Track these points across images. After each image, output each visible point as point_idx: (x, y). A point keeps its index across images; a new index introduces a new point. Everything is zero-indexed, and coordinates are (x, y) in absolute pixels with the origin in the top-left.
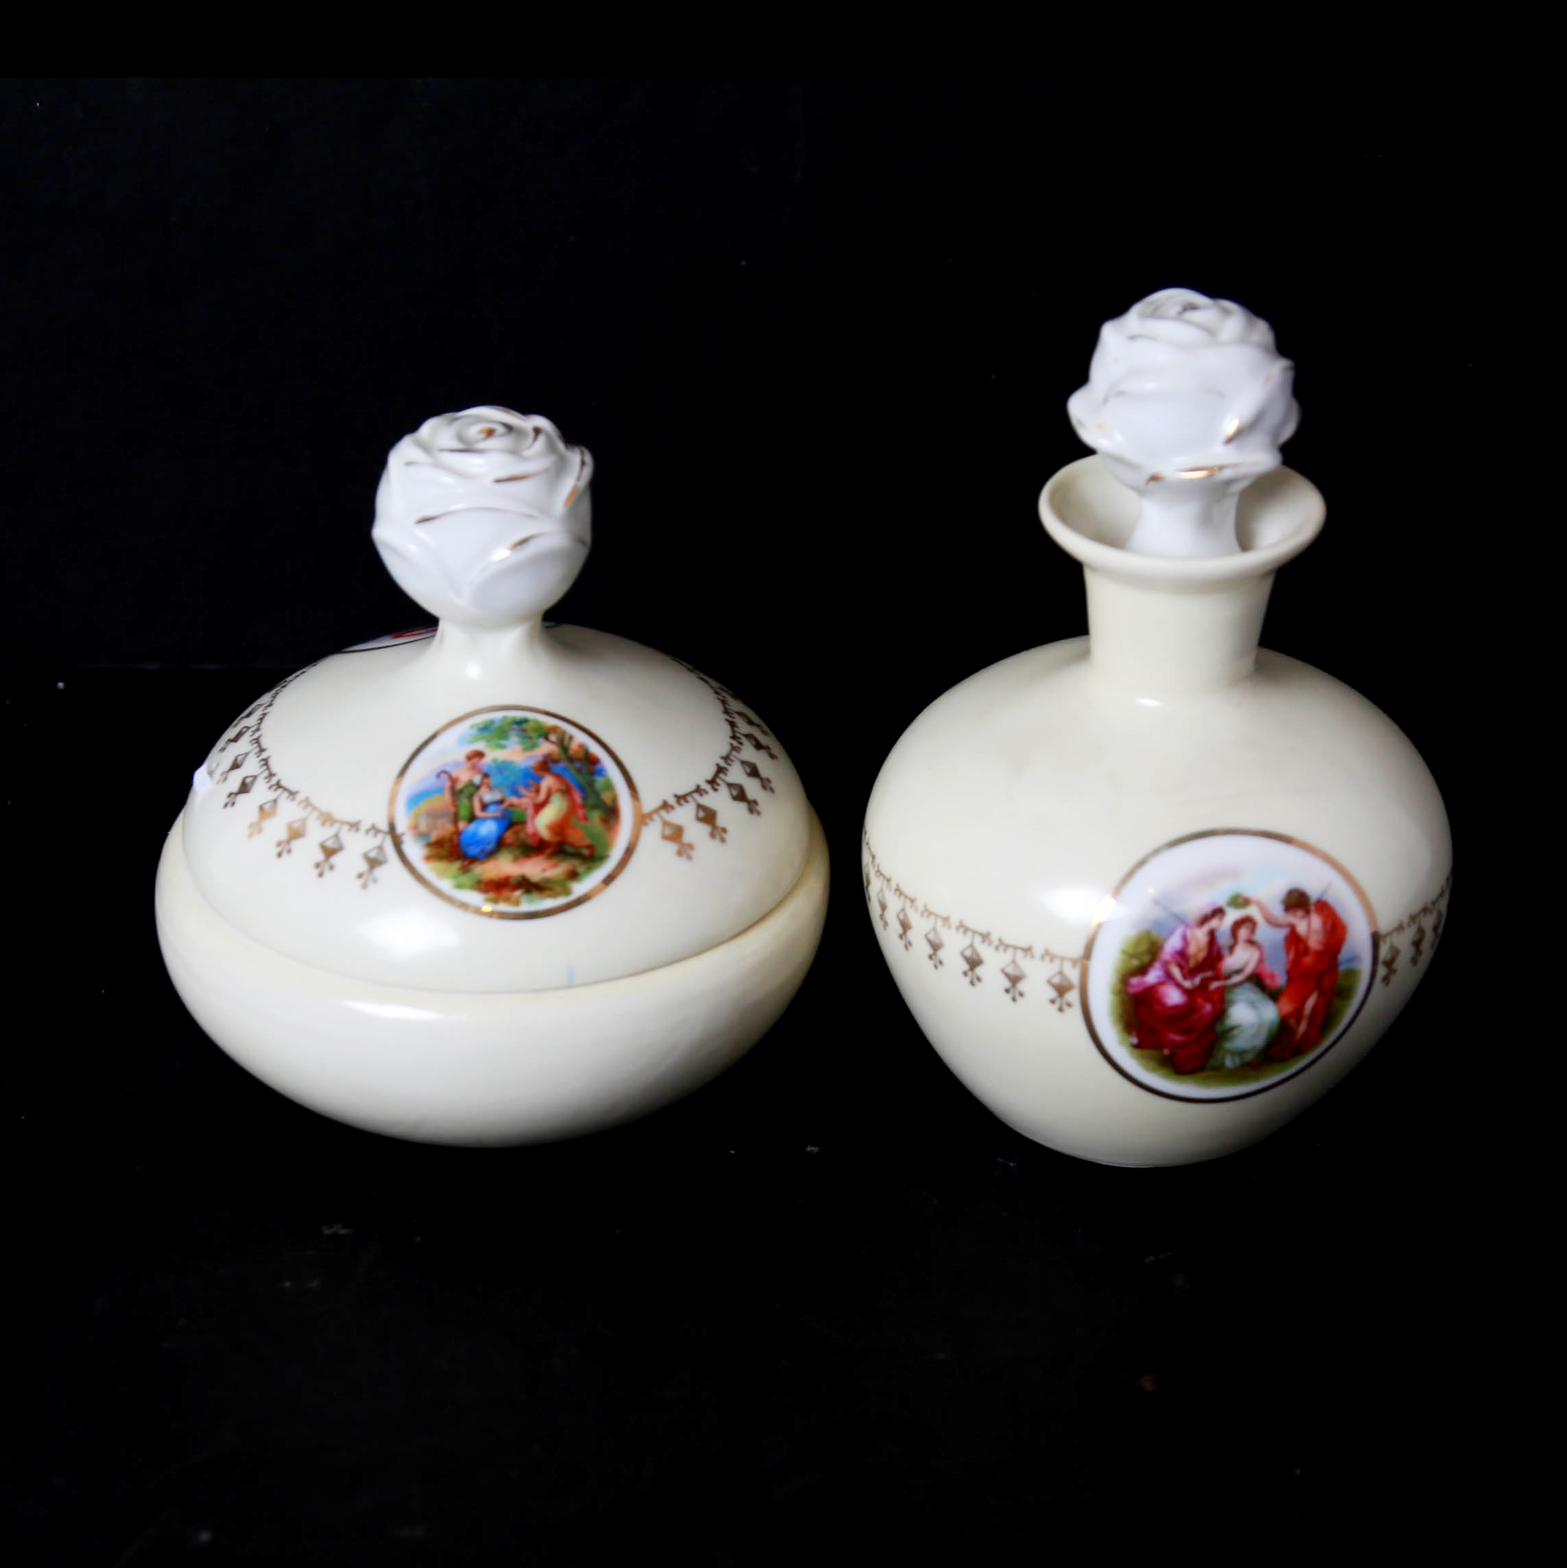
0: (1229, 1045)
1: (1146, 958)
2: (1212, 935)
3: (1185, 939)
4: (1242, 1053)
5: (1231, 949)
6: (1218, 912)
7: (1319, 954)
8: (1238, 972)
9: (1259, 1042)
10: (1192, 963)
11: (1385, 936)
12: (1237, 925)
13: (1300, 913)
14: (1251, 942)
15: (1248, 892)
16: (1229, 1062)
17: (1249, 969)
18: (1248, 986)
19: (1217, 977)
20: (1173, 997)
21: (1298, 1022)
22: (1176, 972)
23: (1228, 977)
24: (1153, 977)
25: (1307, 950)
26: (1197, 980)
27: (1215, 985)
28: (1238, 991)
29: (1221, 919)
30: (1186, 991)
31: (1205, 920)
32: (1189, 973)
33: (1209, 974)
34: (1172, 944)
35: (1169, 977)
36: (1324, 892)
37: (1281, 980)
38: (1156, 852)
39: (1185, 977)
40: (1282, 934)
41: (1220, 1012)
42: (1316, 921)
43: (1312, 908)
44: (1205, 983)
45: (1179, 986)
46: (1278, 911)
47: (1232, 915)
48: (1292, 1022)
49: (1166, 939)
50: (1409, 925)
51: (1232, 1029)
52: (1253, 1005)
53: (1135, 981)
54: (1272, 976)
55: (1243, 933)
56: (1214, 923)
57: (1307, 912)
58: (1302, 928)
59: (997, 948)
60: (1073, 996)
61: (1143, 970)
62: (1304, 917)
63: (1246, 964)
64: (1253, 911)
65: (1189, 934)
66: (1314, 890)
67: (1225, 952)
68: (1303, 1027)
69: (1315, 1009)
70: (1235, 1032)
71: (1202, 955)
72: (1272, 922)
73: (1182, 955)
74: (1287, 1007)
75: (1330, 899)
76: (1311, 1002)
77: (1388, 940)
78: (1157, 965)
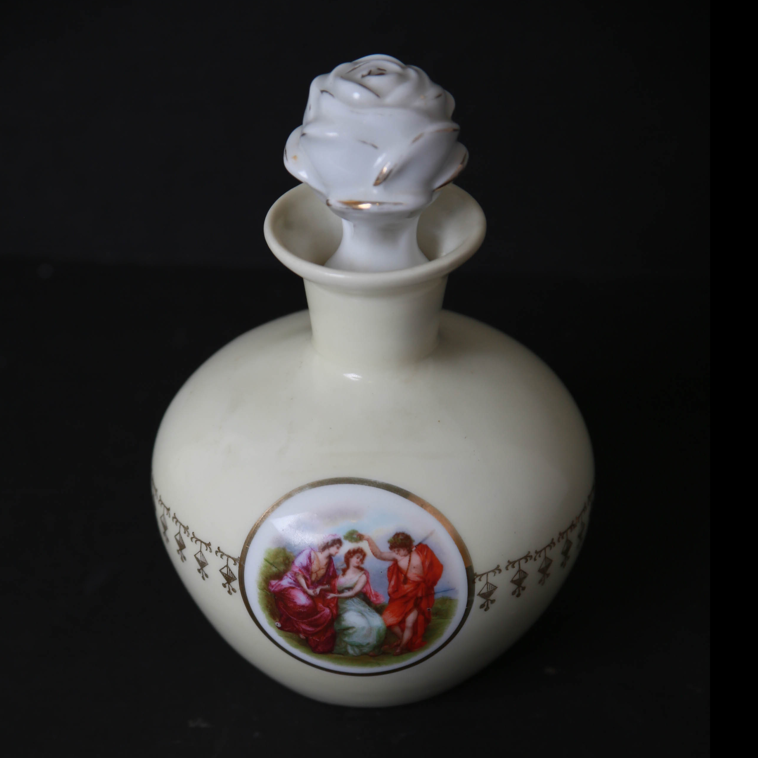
0: (346, 639)
1: (282, 568)
2: (330, 558)
3: (310, 558)
4: (359, 646)
5: (344, 571)
6: (337, 542)
7: (417, 584)
8: (350, 589)
9: (372, 640)
10: (314, 577)
11: (482, 575)
12: (350, 554)
13: (402, 552)
14: (360, 569)
15: (362, 532)
16: (351, 651)
17: (358, 588)
18: (356, 600)
19: (333, 590)
20: (301, 599)
21: (403, 630)
22: (303, 582)
23: (342, 592)
24: (286, 582)
25: (406, 580)
26: (318, 590)
27: (331, 595)
28: (349, 602)
29: (338, 548)
30: (309, 596)
31: (326, 547)
32: (312, 585)
33: (327, 587)
34: (301, 560)
35: (297, 584)
36: (426, 538)
37: (384, 599)
38: (301, 489)
39: (308, 587)
40: (387, 565)
41: (337, 617)
42: (416, 559)
43: (414, 549)
44: (323, 594)
45: (305, 592)
46: (384, 548)
47: (348, 546)
48: (397, 629)
49: (296, 557)
50: (507, 568)
51: (348, 628)
52: (362, 615)
53: (274, 582)
54: (377, 596)
55: (354, 561)
56: (333, 550)
57: (410, 552)
58: (403, 562)
59: (192, 538)
60: (235, 584)
61: (279, 576)
62: (405, 556)
63: (356, 584)
64: (364, 545)
65: (313, 554)
66: (417, 535)
67: (340, 573)
68: (407, 634)
69: (416, 624)
70: (351, 631)
71: (322, 572)
72: (378, 556)
73: (307, 569)
74: (392, 620)
75: (430, 543)
76: (411, 618)
77: (484, 578)
78: (289, 574)
